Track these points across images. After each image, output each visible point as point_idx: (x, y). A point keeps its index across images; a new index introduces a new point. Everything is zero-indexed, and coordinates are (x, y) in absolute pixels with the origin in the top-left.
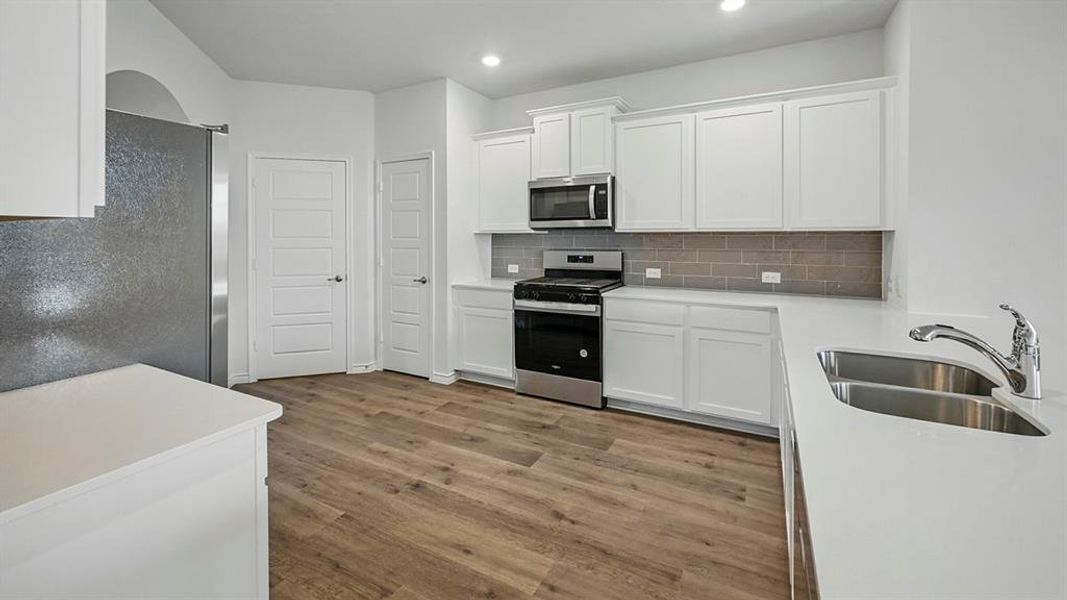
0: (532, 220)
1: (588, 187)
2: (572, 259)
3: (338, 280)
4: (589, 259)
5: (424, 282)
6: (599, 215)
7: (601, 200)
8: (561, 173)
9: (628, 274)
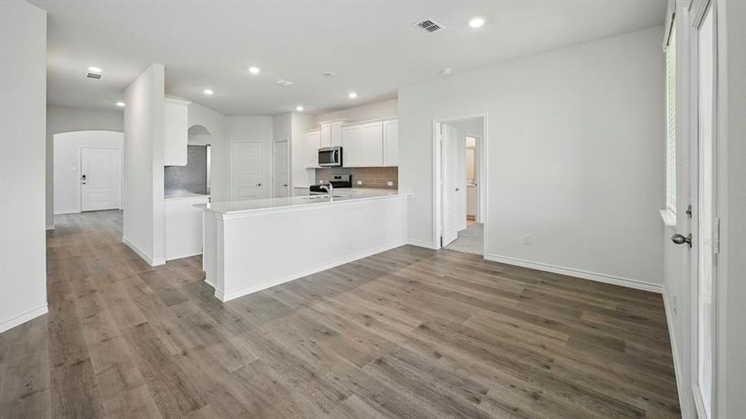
0: (319, 163)
1: (333, 151)
2: (336, 178)
3: (260, 185)
4: (340, 178)
5: (286, 186)
6: (337, 161)
7: (336, 156)
8: (329, 146)
9: (353, 183)
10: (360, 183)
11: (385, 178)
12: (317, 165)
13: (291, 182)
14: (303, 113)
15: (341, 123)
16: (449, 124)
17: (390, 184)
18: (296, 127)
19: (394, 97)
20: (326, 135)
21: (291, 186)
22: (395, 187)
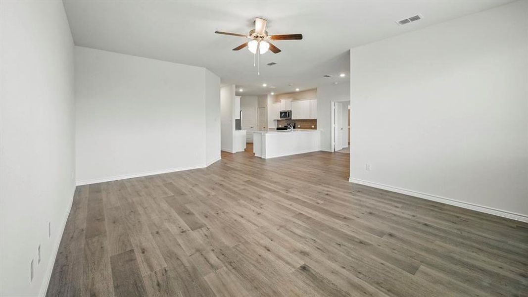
0: (280, 117)
1: (287, 112)
2: (288, 124)
3: (252, 127)
5: (265, 128)
6: (289, 117)
7: (289, 114)
8: (285, 110)
9: (296, 127)
10: (299, 126)
11: (310, 124)
12: (279, 119)
13: (267, 126)
14: (274, 95)
15: (291, 100)
16: (338, 102)
17: (313, 127)
18: (269, 101)
19: (315, 89)
20: (284, 105)
21: (267, 128)
22: (315, 128)
